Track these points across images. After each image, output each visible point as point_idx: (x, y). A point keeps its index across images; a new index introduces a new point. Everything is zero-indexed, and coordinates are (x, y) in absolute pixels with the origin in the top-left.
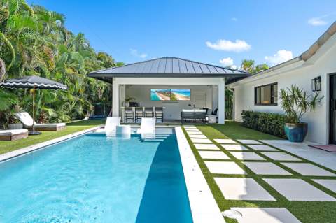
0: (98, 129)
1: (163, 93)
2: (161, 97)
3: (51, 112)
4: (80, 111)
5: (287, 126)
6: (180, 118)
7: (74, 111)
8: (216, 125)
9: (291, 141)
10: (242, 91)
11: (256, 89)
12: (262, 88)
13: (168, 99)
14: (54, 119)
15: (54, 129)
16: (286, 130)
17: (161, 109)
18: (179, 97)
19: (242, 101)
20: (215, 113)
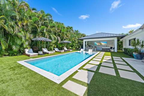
0: (79, 51)
1: (98, 43)
2: (97, 44)
3: (70, 47)
4: (78, 47)
5: (134, 53)
6: (101, 49)
7: (76, 48)
8: (114, 52)
9: (136, 59)
10: (125, 41)
11: (129, 40)
12: (131, 40)
13: (100, 44)
14: (70, 49)
15: (70, 51)
16: (133, 55)
17: (96, 47)
18: (103, 44)
19: (125, 45)
20: (114, 48)
